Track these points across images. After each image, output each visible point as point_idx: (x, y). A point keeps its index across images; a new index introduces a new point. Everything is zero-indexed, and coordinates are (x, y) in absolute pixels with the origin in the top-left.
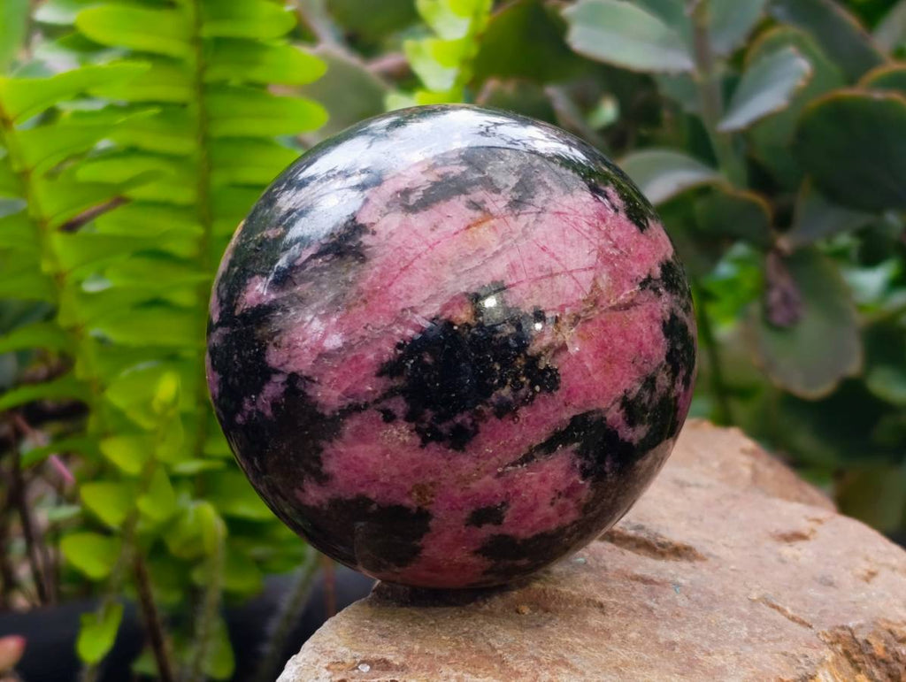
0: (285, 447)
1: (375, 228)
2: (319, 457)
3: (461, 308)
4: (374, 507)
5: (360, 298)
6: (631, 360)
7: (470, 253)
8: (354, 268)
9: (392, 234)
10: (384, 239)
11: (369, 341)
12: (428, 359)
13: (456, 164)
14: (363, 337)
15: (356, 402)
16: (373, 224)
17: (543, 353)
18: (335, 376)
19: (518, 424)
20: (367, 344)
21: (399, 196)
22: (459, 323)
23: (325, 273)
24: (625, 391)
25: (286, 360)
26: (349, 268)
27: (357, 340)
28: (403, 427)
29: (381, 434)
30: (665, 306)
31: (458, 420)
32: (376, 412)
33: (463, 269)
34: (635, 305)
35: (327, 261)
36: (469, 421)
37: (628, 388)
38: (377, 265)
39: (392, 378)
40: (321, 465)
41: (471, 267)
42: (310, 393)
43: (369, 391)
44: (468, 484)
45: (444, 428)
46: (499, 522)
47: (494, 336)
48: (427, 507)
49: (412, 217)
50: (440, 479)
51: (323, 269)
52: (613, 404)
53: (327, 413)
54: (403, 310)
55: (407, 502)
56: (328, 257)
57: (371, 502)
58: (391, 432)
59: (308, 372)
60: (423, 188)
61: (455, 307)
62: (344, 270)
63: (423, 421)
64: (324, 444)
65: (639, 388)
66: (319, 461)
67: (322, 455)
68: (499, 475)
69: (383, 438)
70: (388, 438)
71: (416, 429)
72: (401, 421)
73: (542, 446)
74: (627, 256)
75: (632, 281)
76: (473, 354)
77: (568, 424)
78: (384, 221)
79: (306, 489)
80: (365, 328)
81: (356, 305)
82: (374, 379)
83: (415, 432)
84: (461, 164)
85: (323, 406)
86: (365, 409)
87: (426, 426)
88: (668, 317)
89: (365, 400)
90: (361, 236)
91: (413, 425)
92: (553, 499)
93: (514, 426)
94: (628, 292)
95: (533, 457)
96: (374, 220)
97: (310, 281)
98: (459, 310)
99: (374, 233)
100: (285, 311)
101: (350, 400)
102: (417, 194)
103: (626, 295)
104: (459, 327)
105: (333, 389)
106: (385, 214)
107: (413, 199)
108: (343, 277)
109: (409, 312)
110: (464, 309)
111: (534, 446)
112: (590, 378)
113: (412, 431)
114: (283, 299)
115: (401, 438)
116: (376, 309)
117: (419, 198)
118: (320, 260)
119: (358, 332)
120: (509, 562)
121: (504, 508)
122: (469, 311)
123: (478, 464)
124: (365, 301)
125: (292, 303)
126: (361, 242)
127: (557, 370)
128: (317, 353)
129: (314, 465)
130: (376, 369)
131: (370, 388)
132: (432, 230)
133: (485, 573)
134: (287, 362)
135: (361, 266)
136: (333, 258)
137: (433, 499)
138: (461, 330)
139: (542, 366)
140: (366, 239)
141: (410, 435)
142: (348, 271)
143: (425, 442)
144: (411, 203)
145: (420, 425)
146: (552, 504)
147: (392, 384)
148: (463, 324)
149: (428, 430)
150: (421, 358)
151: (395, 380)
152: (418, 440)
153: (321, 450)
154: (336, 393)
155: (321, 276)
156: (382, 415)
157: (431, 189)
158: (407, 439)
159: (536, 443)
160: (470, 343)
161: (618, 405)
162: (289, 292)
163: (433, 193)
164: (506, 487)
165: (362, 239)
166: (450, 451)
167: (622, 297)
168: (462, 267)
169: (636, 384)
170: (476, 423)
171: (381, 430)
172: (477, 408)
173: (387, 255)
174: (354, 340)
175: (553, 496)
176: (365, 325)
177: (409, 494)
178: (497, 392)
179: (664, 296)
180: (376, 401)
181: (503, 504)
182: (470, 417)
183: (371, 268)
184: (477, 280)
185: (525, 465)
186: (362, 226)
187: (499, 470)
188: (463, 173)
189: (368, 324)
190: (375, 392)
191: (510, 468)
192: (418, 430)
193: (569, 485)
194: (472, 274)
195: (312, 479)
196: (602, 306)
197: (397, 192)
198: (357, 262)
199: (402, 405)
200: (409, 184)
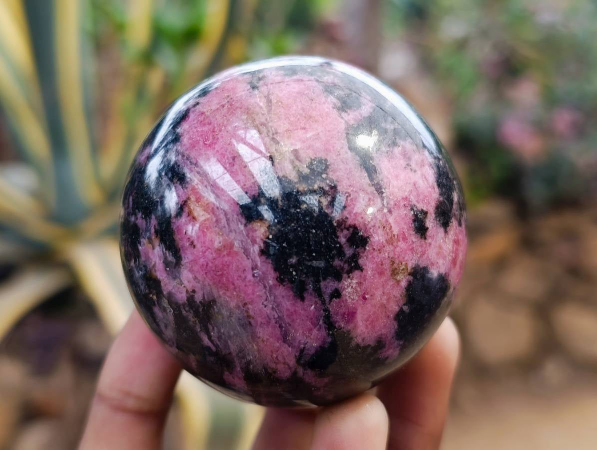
0: (353, 370)
1: (190, 290)
2: (363, 347)
3: (256, 231)
4: (405, 308)
5: (243, 308)
6: (310, 102)
7: (214, 219)
8: (219, 310)
9: (195, 278)
10: (199, 285)
11: (276, 304)
12: (294, 260)
13: (150, 222)
14: (273, 308)
15: (322, 318)
16: (187, 291)
17: (296, 168)
18: (301, 331)
19: (351, 193)
20: (278, 306)
21: (168, 269)
22: (268, 234)
23: (222, 331)
24: (334, 108)
25: (286, 366)
26: (219, 313)
27: (274, 313)
28: (346, 283)
29: (349, 300)
30: (273, 73)
31: (343, 240)
32: (332, 303)
33: (226, 226)
34: (269, 94)
35: (213, 328)
36: (345, 232)
37: (331, 105)
38: (218, 292)
39: (306, 290)
40: (369, 345)
41: (225, 219)
42: (313, 351)
43: (315, 308)
44: (394, 236)
45: (349, 252)
46: (425, 213)
47: (280, 206)
48: (409, 268)
49: (184, 262)
50: (389, 257)
51: (219, 331)
52: (342, 118)
53: (329, 340)
54: (253, 276)
55: (404, 284)
56: (210, 327)
57: (401, 311)
58: (349, 293)
59: (297, 352)
60: (164, 249)
61: (255, 236)
62: (220, 317)
63: (342, 269)
64: (353, 344)
65: (332, 97)
66: (366, 347)
67: (362, 345)
68: (390, 211)
69: (353, 300)
70: (353, 296)
71: (348, 274)
72: (340, 285)
73: (370, 176)
74: (231, 99)
75: (251, 96)
76: (293, 225)
77: (354, 153)
78: (185, 282)
79: (386, 356)
80: (265, 306)
81: (247, 312)
82: (306, 302)
83: (350, 274)
84: (150, 218)
85: (324, 342)
86: (329, 311)
87: (346, 266)
88: (282, 72)
89: (322, 311)
90: (196, 302)
91: (345, 275)
92: (411, 170)
93: (352, 197)
94: (259, 100)
95: (378, 184)
96: (184, 290)
97: (227, 342)
98: (258, 232)
99: (194, 291)
100: (249, 363)
101: (321, 322)
102: (168, 254)
103: (260, 101)
104: (271, 234)
105: (311, 334)
106: (181, 281)
107: (171, 258)
108: (226, 319)
109: (255, 271)
110: (257, 228)
111: (369, 182)
112: (321, 134)
113: (349, 277)
114: (240, 363)
115: (354, 286)
116: (251, 296)
117: (171, 254)
118: (212, 334)
119: (268, 312)
120: (455, 207)
121: (415, 209)
122: (259, 224)
123: (379, 227)
124: (245, 304)
125: (244, 357)
126: (200, 302)
127: (311, 159)
128: (282, 343)
129: (369, 350)
130: (299, 300)
131: (313, 307)
132: (194, 247)
133: (460, 225)
134: (288, 365)
135: (219, 305)
136: (211, 324)
137: (404, 263)
138: (273, 232)
139: (306, 171)
140: (198, 297)
141: (352, 279)
142: (222, 314)
143: (359, 268)
144: (174, 261)
145: (345, 270)
146: (415, 171)
147: (311, 290)
148: (269, 231)
149: (350, 265)
150: (292, 266)
151: (308, 287)
152: (357, 273)
153: (358, 345)
154: (315, 332)
155: (224, 334)
156: (334, 299)
157: (165, 244)
158: (354, 281)
159: (367, 180)
160: (284, 226)
161: (344, 114)
162: (235, 359)
163: (168, 243)
164: (399, 207)
165: (198, 302)
166: (367, 248)
167: (261, 104)
168: (225, 227)
169: (329, 100)
170: (347, 226)
171: (346, 300)
172: (335, 224)
173: (211, 284)
174: (274, 316)
175: (409, 171)
176: (263, 306)
177: (398, 282)
178: (324, 207)
179: (265, 74)
180: (324, 303)
181: (412, 209)
182: (342, 231)
183: (220, 297)
184: (235, 216)
185: (383, 190)
186: (188, 299)
187: (386, 210)
188: (156, 218)
189: (263, 304)
190: (316, 303)
191: (385, 202)
192: (350, 272)
193: (402, 157)
194: (231, 219)
195: (379, 352)
196: (266, 120)
197: (166, 270)
198: (215, 307)
199: (328, 283)
200: (160, 260)
